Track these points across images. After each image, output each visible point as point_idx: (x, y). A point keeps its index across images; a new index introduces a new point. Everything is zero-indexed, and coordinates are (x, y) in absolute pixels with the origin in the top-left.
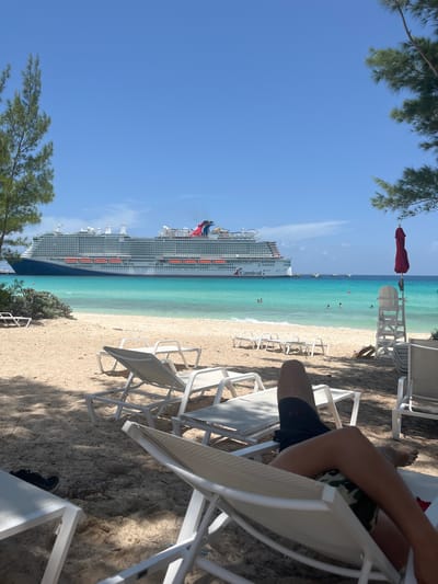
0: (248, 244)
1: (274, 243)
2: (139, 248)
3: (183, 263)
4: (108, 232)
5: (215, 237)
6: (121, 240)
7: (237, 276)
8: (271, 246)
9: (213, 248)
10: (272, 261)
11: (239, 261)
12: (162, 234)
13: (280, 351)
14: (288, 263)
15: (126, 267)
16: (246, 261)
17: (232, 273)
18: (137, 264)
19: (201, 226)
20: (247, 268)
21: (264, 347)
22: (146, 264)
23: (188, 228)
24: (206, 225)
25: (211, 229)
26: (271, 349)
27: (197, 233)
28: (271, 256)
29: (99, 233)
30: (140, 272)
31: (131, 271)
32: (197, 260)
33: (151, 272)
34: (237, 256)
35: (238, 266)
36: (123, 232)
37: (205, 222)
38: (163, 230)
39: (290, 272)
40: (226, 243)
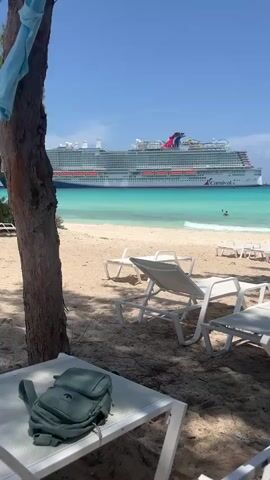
0: (219, 154)
1: (244, 153)
2: (114, 162)
3: (154, 174)
4: (85, 146)
5: (186, 148)
6: (97, 154)
7: (207, 186)
8: (241, 156)
9: (183, 159)
10: (242, 171)
11: (208, 171)
12: (135, 147)
13: (263, 259)
14: (259, 173)
15: (102, 179)
16: (216, 171)
17: (202, 183)
18: (111, 176)
19: (172, 138)
20: (216, 178)
21: (247, 256)
22: (120, 176)
23: (159, 140)
24: (178, 137)
25: (182, 140)
26: (253, 258)
27: (168, 145)
28: (241, 166)
29: (76, 147)
30: (115, 183)
31: (107, 183)
32: (169, 172)
33: (125, 183)
34: (208, 166)
35: (208, 177)
36: (99, 146)
37: (176, 134)
38: (135, 144)
39: (260, 181)
40: (197, 154)
